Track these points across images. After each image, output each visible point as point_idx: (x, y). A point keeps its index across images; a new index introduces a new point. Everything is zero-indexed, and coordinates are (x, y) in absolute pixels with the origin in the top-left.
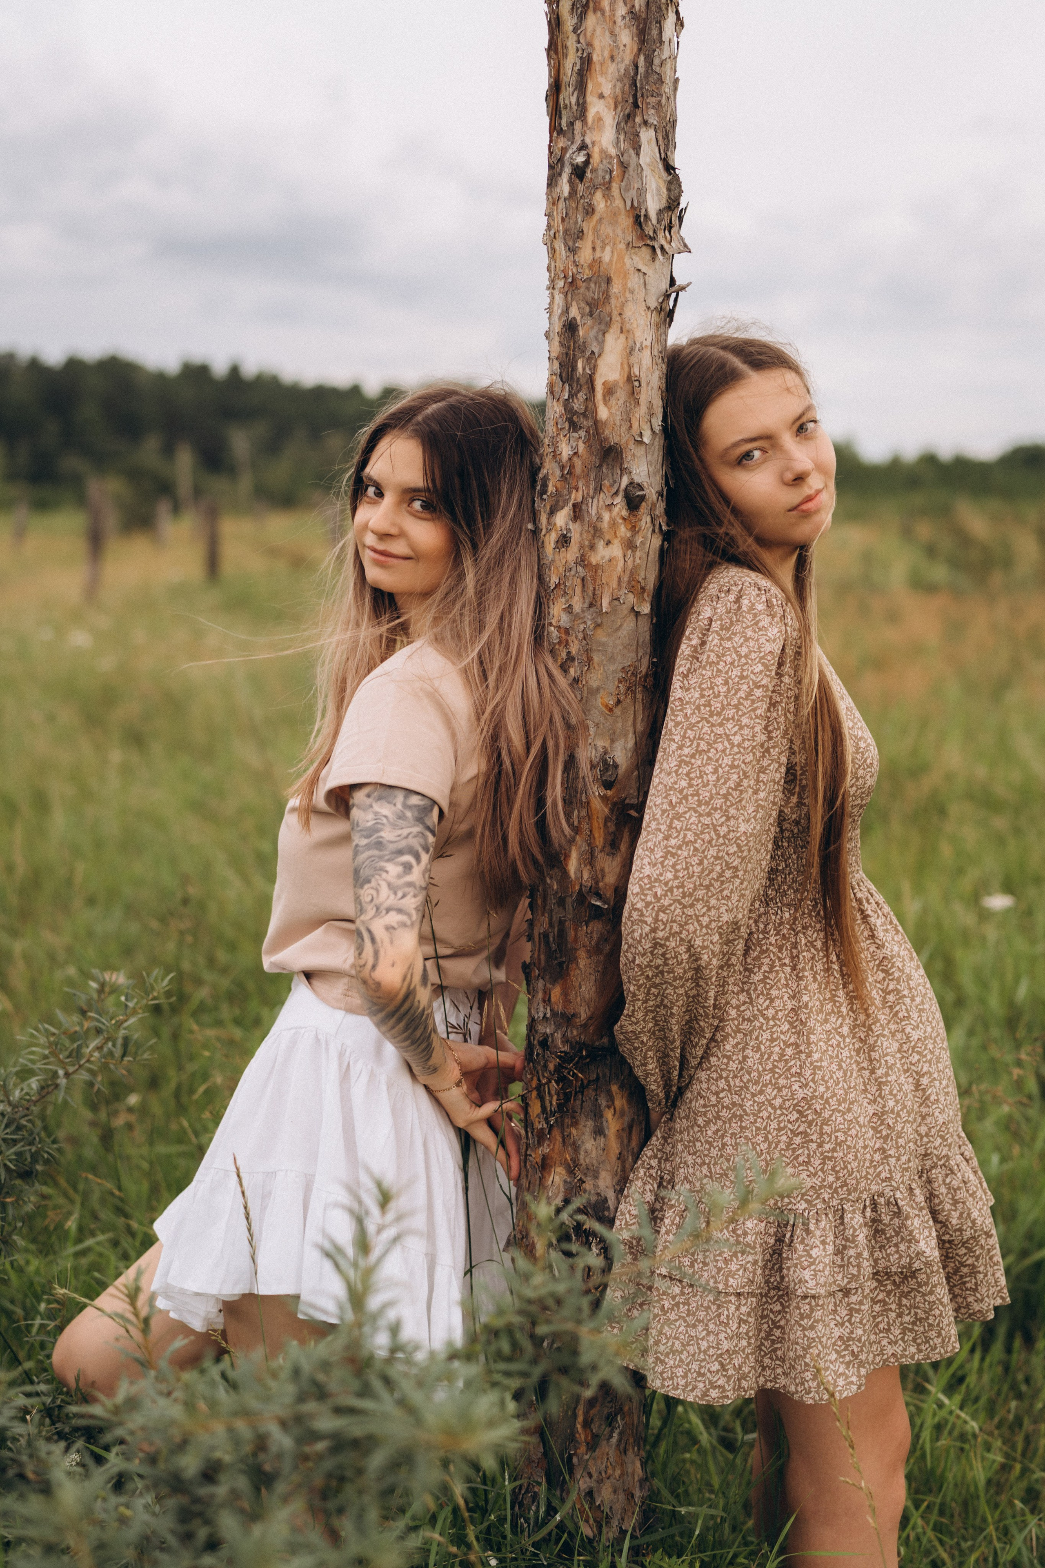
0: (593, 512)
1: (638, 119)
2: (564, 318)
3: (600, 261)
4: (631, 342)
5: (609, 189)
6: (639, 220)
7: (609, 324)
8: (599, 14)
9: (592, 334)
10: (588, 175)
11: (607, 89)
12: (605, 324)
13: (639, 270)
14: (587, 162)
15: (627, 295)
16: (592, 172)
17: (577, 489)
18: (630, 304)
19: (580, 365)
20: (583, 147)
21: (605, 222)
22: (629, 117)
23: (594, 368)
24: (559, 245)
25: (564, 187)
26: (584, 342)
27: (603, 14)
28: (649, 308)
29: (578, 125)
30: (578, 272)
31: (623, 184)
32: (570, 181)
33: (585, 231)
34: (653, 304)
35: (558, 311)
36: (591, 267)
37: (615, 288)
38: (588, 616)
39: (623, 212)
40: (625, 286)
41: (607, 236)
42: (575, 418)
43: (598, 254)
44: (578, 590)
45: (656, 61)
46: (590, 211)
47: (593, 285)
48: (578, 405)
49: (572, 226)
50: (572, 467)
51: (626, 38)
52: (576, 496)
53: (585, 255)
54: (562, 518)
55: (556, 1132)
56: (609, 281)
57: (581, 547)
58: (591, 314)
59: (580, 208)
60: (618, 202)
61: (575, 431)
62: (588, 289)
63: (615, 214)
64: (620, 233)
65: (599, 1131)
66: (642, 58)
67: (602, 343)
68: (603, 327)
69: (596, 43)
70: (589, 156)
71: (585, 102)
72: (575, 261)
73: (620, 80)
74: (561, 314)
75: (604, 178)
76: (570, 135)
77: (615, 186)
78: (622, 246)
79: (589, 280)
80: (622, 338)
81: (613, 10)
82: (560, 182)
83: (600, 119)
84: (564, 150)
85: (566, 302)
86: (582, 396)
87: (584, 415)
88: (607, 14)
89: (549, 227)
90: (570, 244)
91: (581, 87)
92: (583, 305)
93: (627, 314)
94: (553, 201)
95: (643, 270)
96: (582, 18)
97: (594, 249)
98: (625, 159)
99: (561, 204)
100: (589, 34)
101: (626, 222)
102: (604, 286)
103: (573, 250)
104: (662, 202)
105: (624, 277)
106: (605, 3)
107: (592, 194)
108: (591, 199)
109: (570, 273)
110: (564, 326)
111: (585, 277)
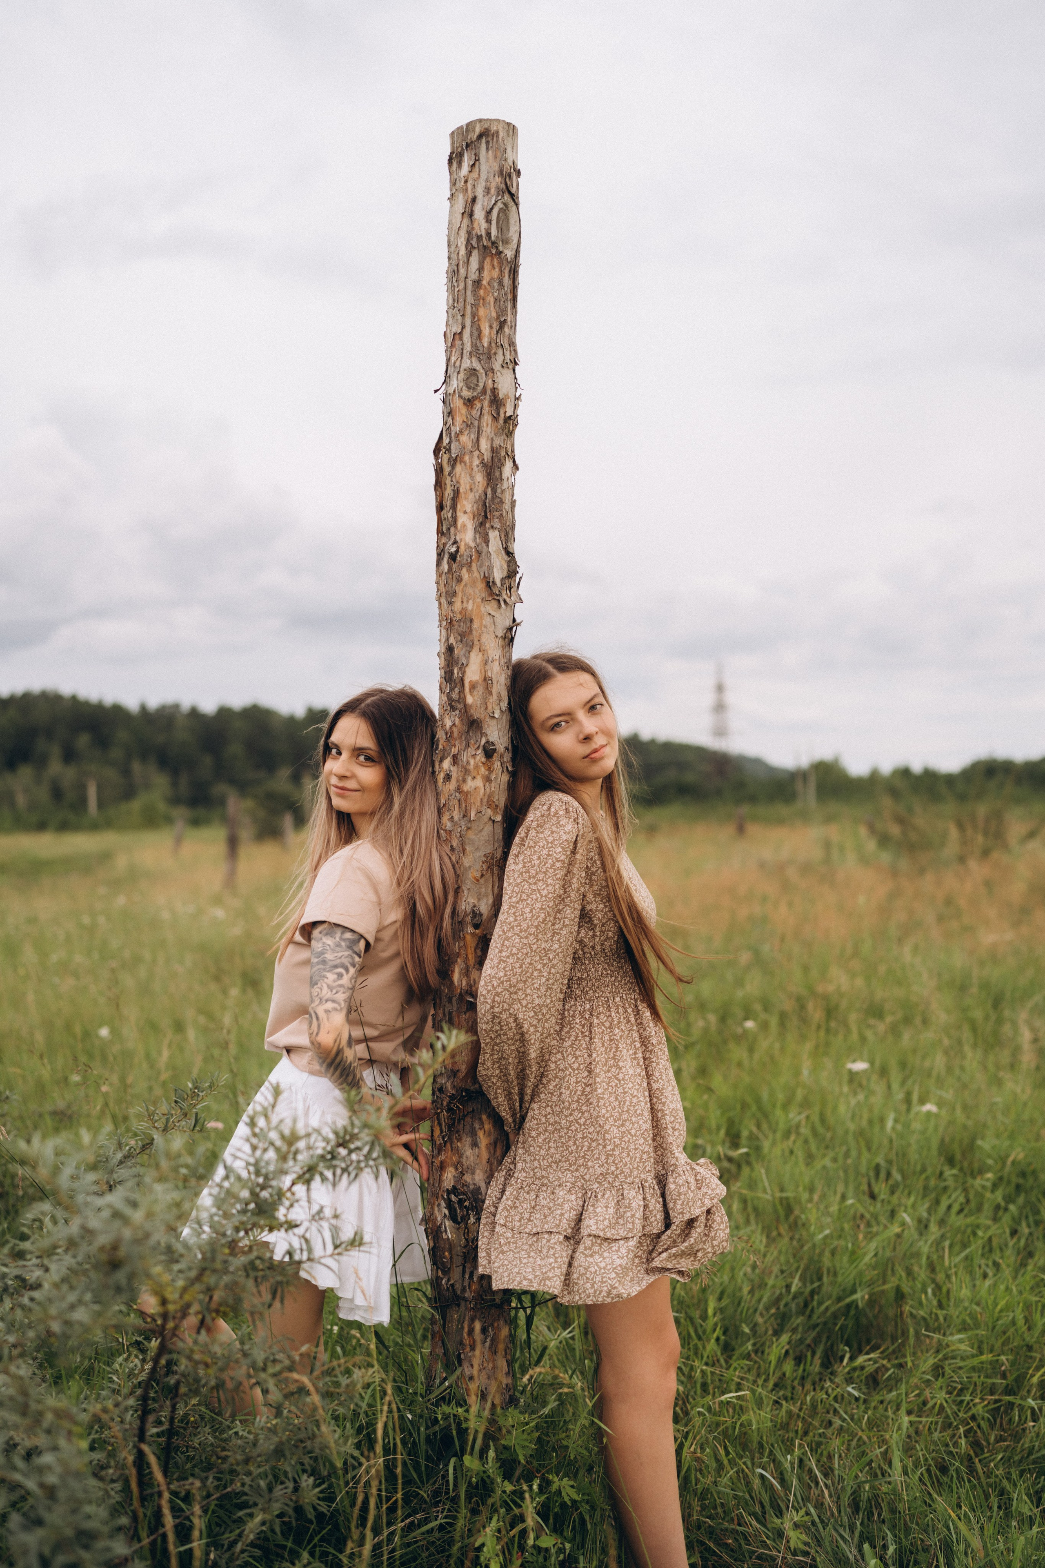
0: (464, 759)
1: (488, 525)
2: (447, 644)
3: (466, 609)
4: (487, 657)
5: (470, 566)
6: (489, 584)
7: (472, 647)
8: (464, 465)
9: (462, 653)
10: (459, 558)
11: (468, 508)
12: (470, 647)
13: (490, 614)
14: (457, 551)
15: (484, 629)
16: (461, 557)
17: (456, 746)
18: (485, 634)
19: (456, 671)
20: (455, 542)
21: (469, 586)
22: (482, 524)
23: (464, 673)
24: (443, 600)
25: (445, 566)
26: (458, 658)
27: (466, 465)
28: (498, 637)
29: (452, 529)
30: (455, 616)
31: (479, 563)
32: (449, 562)
33: (458, 591)
34: (500, 633)
35: (444, 639)
36: (461, 613)
37: (476, 625)
38: (463, 823)
39: (480, 580)
40: (481, 624)
41: (471, 594)
42: (454, 703)
43: (465, 605)
44: (457, 807)
45: (499, 491)
46: (459, 580)
47: (463, 624)
48: (455, 696)
49: (451, 589)
50: (452, 732)
51: (480, 478)
52: (454, 750)
53: (458, 606)
54: (446, 764)
55: (448, 1145)
56: (471, 621)
57: (458, 781)
58: (462, 641)
59: (455, 578)
60: (476, 574)
61: (454, 711)
62: (460, 626)
64: (478, 592)
65: (475, 1144)
66: (489, 490)
67: (468, 658)
68: (469, 649)
69: (462, 481)
70: (458, 548)
71: (456, 516)
72: (453, 610)
73: (476, 502)
74: (446, 641)
75: (468, 560)
76: (449, 535)
77: (474, 564)
78: (479, 600)
79: (460, 620)
80: (481, 655)
81: (471, 462)
82: (443, 563)
83: (465, 526)
84: (445, 544)
85: (448, 634)
86: (457, 690)
87: (458, 701)
88: (468, 464)
89: (438, 590)
90: (450, 599)
91: (454, 507)
92: (457, 635)
93: (483, 640)
94: (439, 574)
95: (493, 613)
96: (453, 467)
97: (463, 602)
98: (479, 548)
99: (444, 576)
100: (458, 476)
101: (481, 585)
102: (469, 624)
103: (451, 603)
104: (505, 574)
105: (482, 618)
106: (467, 458)
107: (462, 570)
108: (461, 573)
109: (450, 616)
110: (447, 648)
111: (458, 619)
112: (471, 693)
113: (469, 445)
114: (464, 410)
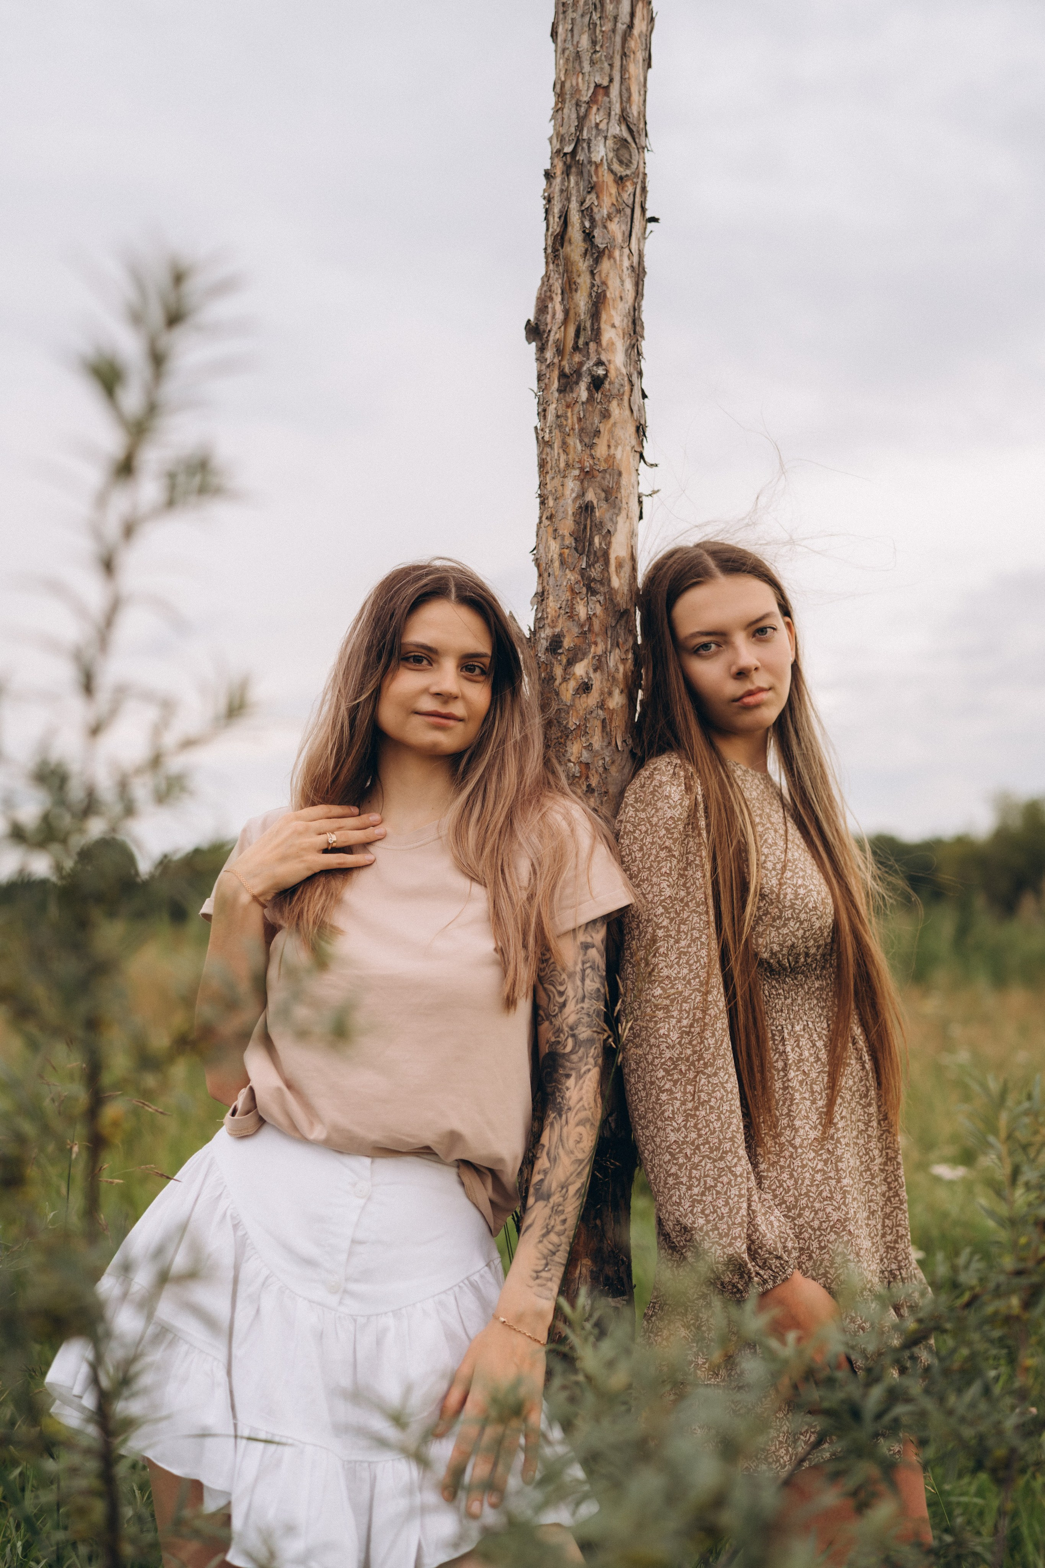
0: (611, 664)
2: (580, 501)
3: (613, 457)
5: (621, 400)
7: (619, 510)
8: (612, 260)
9: (607, 515)
10: (607, 385)
11: (616, 322)
14: (606, 376)
15: (632, 489)
16: (610, 383)
17: (596, 644)
19: (597, 540)
20: (600, 363)
21: (618, 425)
23: (609, 544)
24: (574, 441)
27: (615, 261)
29: (592, 346)
30: (595, 464)
31: (632, 398)
32: (588, 389)
33: (602, 430)
35: (571, 493)
36: (606, 461)
37: (625, 482)
39: (629, 421)
40: (627, 480)
42: (592, 584)
43: (612, 451)
44: (598, 731)
46: (606, 415)
47: (608, 476)
48: (594, 573)
49: (589, 426)
50: (591, 625)
51: (630, 285)
52: (596, 651)
53: (602, 450)
54: (580, 669)
56: (620, 474)
59: (597, 412)
60: (626, 413)
61: (592, 595)
62: (604, 478)
63: (625, 421)
64: (627, 438)
66: (636, 304)
67: (615, 524)
68: (615, 511)
69: (609, 284)
70: (607, 371)
71: (599, 328)
72: (591, 455)
73: (624, 316)
74: (577, 497)
75: (619, 391)
76: (585, 353)
77: (625, 399)
78: (628, 449)
79: (605, 471)
80: (628, 523)
81: (621, 261)
82: (576, 389)
83: (613, 344)
84: (581, 364)
85: (583, 488)
86: (599, 566)
87: (601, 582)
88: (618, 262)
90: (587, 440)
91: (596, 316)
92: (599, 491)
93: (631, 504)
96: (597, 261)
97: (609, 446)
98: (631, 379)
99: (578, 407)
100: (603, 275)
102: (616, 478)
103: (591, 446)
106: (617, 253)
107: (610, 402)
108: (608, 406)
109: (587, 464)
110: (580, 507)
111: (602, 468)
112: (618, 573)
113: (619, 238)
114: (613, 190)
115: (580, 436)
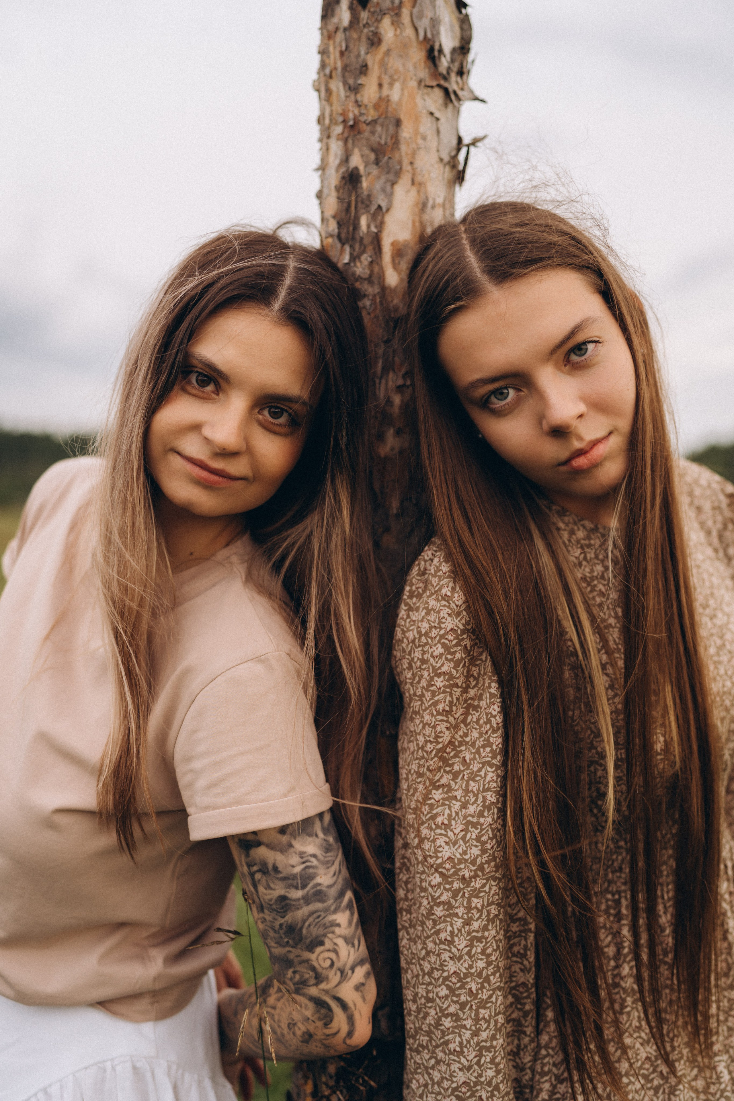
0: (381, 394)
2: (343, 170)
3: (388, 100)
4: (423, 196)
5: (398, 15)
6: (432, 54)
7: (398, 174)
9: (378, 185)
12: (394, 174)
13: (432, 114)
15: (420, 141)
18: (422, 152)
19: (364, 221)
21: (394, 53)
23: (381, 226)
24: (337, 86)
25: (344, 17)
26: (369, 196)
28: (441, 160)
30: (361, 114)
31: (415, 10)
32: (351, 8)
33: (370, 64)
34: (446, 158)
35: (334, 161)
36: (376, 107)
37: (406, 132)
39: (415, 43)
40: (416, 131)
41: (396, 71)
43: (385, 92)
46: (375, 41)
47: (379, 129)
48: (361, 269)
49: (354, 61)
53: (370, 93)
56: (398, 123)
58: (377, 162)
59: (364, 39)
60: (409, 32)
62: (373, 133)
63: (405, 46)
64: (411, 68)
67: (390, 196)
68: (391, 177)
72: (356, 102)
74: (340, 165)
75: (393, 2)
77: (405, 12)
78: (413, 84)
79: (374, 122)
80: (414, 191)
82: (337, 11)
85: (347, 151)
86: (366, 258)
87: (369, 280)
89: (323, 65)
90: (351, 81)
92: (366, 151)
93: (419, 163)
94: (328, 33)
95: (437, 114)
97: (380, 86)
99: (340, 36)
101: (419, 55)
102: (392, 129)
103: (355, 89)
104: (457, 44)
105: (417, 120)
107: (379, 21)
108: (377, 28)
109: (351, 116)
110: (343, 178)
111: (370, 119)
112: (395, 266)
115: (344, 76)
